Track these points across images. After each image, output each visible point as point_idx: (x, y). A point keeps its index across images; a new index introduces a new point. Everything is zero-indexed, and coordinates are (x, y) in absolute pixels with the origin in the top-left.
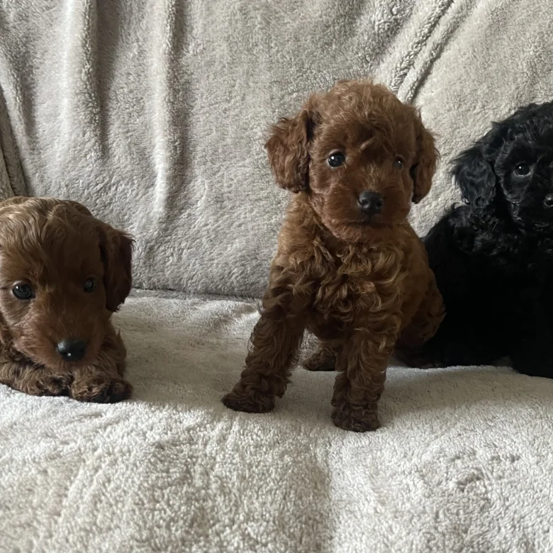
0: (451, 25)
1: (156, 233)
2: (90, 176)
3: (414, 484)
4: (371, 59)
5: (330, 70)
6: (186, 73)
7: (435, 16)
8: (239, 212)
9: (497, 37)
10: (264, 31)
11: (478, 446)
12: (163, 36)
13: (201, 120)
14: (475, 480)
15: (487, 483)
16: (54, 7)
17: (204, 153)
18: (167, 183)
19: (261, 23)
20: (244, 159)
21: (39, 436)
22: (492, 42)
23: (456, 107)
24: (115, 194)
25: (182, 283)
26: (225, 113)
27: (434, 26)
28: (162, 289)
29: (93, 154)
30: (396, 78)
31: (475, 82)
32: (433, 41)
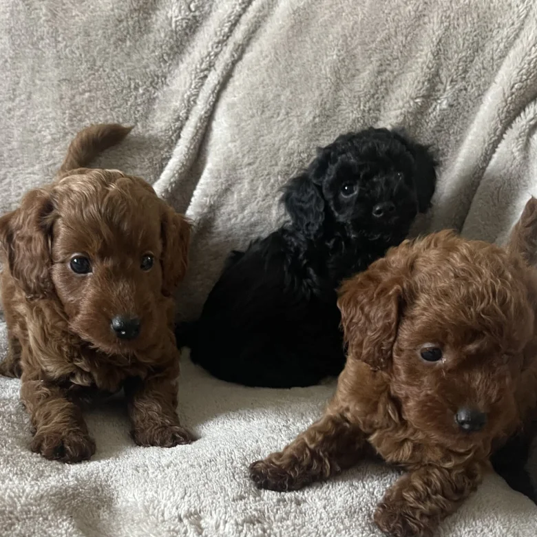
0: (252, 25)
4: (169, 59)
5: (125, 69)
7: (235, 15)
9: (300, 39)
10: (50, 23)
19: (46, 15)
20: (33, 166)
22: (294, 44)
23: (259, 113)
26: (9, 113)
27: (234, 25)
31: (278, 87)
32: (234, 41)
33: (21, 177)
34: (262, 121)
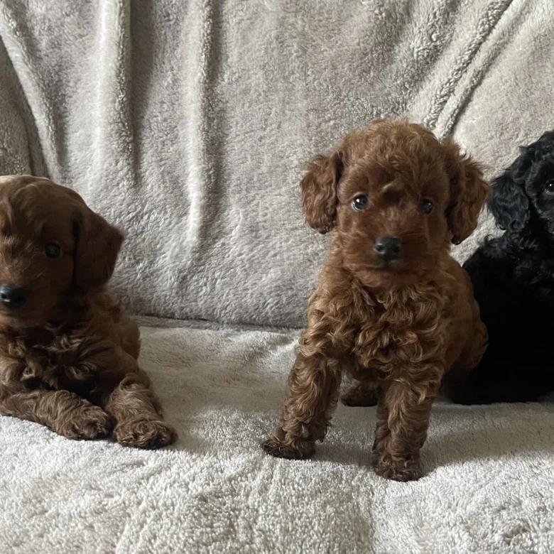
0: (492, 52)
1: (189, 262)
2: (121, 205)
3: (459, 536)
4: (410, 86)
5: (368, 98)
6: (220, 101)
7: (475, 43)
8: (274, 242)
9: (540, 64)
10: (301, 59)
11: (524, 496)
12: (198, 65)
13: (236, 148)
14: (521, 532)
15: (533, 535)
16: (87, 35)
17: (239, 182)
18: (201, 212)
19: (297, 51)
20: (280, 188)
21: (83, 488)
22: (534, 69)
23: (498, 136)
24: (147, 223)
25: (215, 313)
26: (261, 141)
27: (474, 53)
28: (195, 319)
29: (125, 183)
30: (436, 105)
31: (518, 111)
32: (474, 68)
33: (268, 199)
34: (501, 143)
